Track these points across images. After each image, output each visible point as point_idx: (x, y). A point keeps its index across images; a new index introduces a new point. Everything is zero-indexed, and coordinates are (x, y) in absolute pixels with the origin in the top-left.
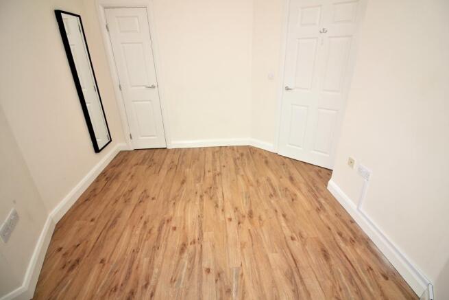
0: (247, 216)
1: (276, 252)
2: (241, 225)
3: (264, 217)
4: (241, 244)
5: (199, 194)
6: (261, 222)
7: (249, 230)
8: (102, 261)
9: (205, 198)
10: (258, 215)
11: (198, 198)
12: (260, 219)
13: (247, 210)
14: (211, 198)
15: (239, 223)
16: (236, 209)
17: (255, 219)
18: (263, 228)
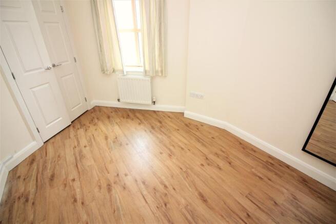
0: (113, 185)
1: (88, 166)
2: (116, 175)
3: (96, 190)
4: (113, 162)
5: (170, 188)
6: (99, 184)
7: (108, 173)
8: (178, 130)
9: (161, 187)
10: (102, 190)
11: (167, 184)
12: (100, 187)
13: (113, 191)
14: (155, 189)
15: (118, 175)
16: (124, 188)
17: (104, 185)
18: (97, 179)
